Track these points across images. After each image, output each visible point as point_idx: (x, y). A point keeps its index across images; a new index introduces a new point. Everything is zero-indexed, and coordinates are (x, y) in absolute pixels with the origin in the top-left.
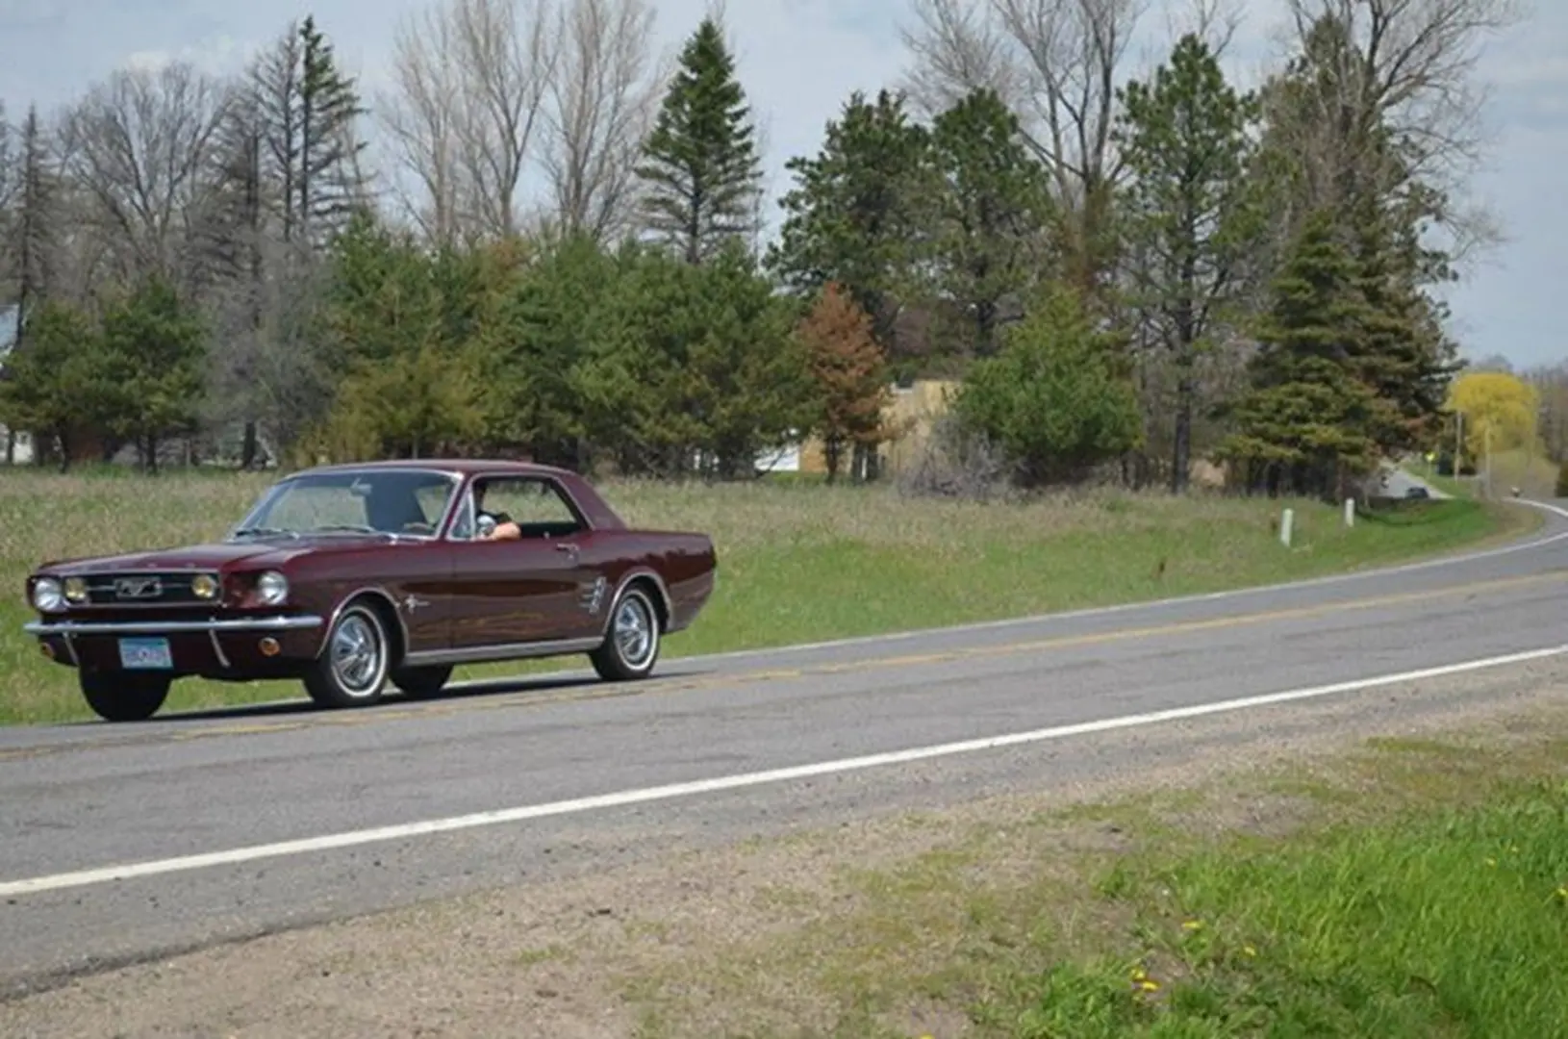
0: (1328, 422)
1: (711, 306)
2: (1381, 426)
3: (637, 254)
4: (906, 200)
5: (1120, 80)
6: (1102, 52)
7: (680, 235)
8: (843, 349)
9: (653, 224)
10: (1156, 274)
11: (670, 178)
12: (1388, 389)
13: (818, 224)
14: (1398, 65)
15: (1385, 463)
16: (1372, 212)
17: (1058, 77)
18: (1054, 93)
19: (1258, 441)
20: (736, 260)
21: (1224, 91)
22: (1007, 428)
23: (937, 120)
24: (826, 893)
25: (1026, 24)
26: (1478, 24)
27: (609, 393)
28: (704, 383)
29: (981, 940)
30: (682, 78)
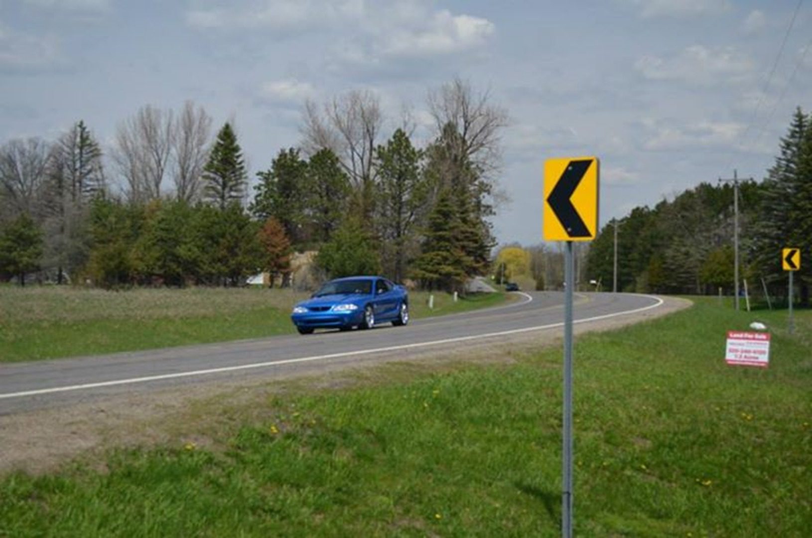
0: (449, 265)
1: (228, 225)
2: (467, 266)
3: (202, 206)
4: (300, 186)
5: (375, 145)
6: (369, 135)
7: (219, 200)
8: (276, 240)
9: (208, 195)
10: (388, 213)
11: (214, 179)
12: (469, 253)
13: (268, 196)
14: (473, 140)
15: (469, 279)
16: (464, 191)
17: (354, 143)
18: (353, 149)
19: (423, 272)
20: (237, 209)
21: (411, 149)
22: (333, 266)
23: (310, 158)
24: (178, 405)
25: (343, 125)
26: (502, 125)
27: (190, 257)
28: (224, 252)
29: (224, 419)
30: (219, 143)
